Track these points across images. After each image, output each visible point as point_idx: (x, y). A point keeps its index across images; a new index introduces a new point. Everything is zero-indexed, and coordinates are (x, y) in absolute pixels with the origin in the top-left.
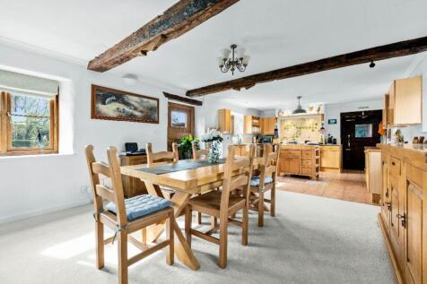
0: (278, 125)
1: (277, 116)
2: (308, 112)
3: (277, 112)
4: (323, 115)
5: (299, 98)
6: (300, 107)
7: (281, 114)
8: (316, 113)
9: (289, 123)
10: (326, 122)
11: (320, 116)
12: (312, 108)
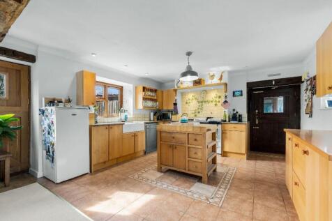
0: (178, 99)
1: (176, 88)
2: (209, 82)
3: (176, 82)
4: (226, 84)
5: (189, 54)
6: (189, 67)
7: (179, 85)
8: (219, 82)
9: (190, 96)
10: (230, 94)
11: (223, 87)
12: (212, 77)
